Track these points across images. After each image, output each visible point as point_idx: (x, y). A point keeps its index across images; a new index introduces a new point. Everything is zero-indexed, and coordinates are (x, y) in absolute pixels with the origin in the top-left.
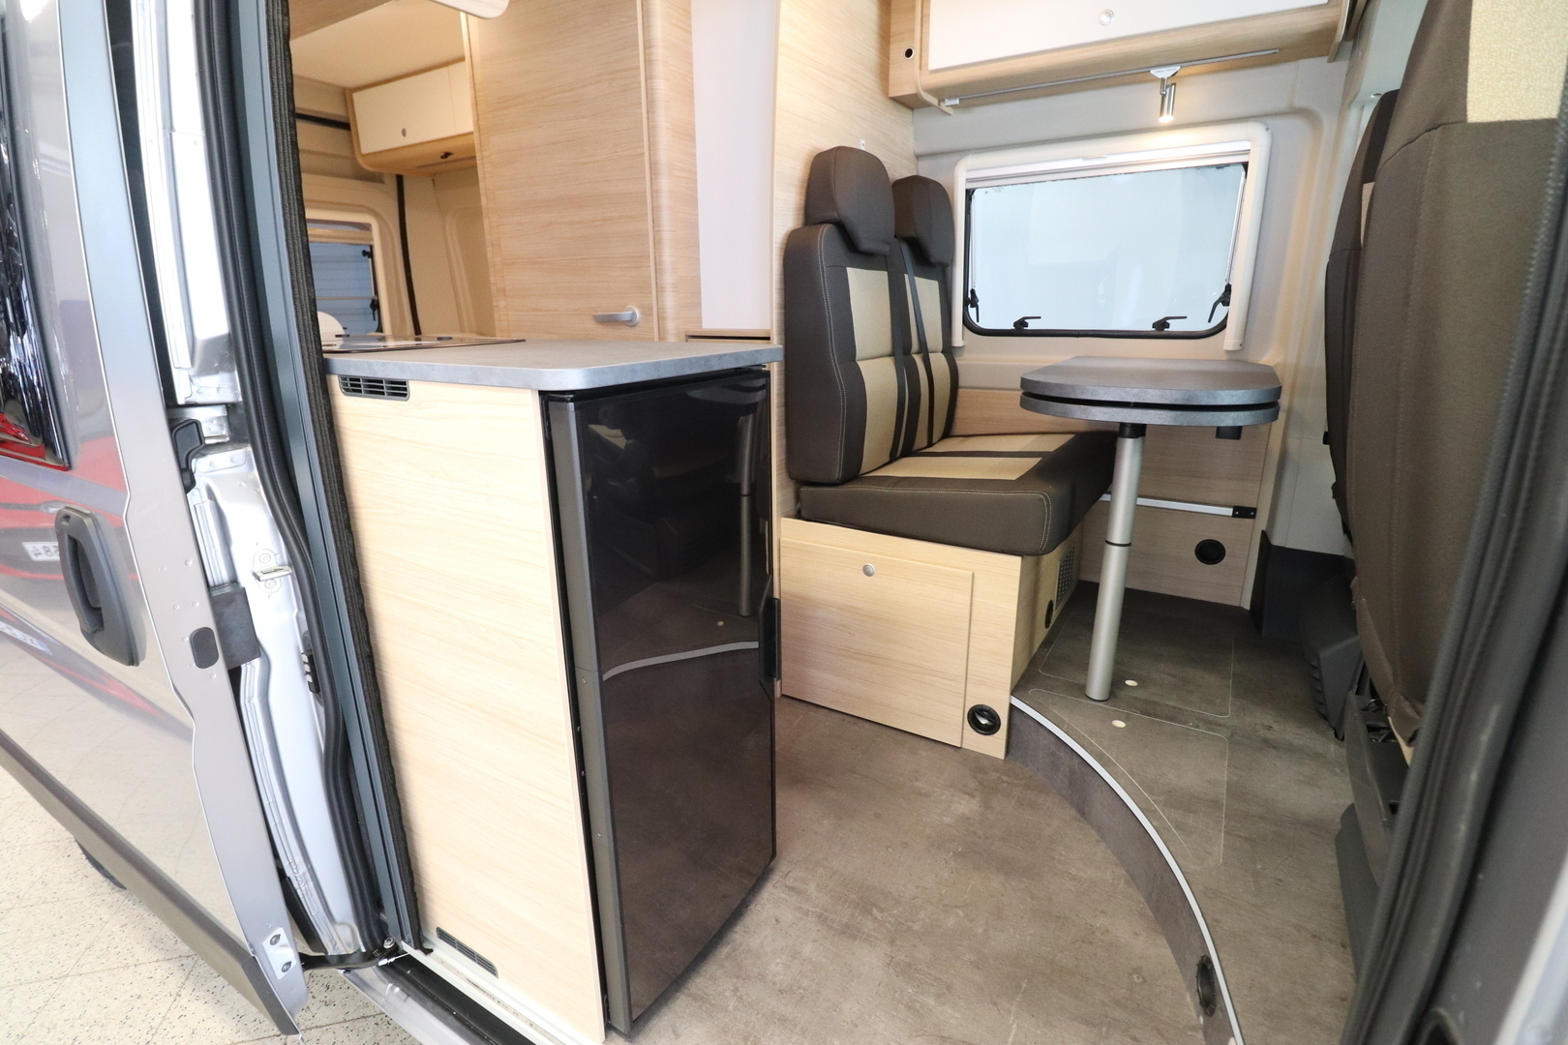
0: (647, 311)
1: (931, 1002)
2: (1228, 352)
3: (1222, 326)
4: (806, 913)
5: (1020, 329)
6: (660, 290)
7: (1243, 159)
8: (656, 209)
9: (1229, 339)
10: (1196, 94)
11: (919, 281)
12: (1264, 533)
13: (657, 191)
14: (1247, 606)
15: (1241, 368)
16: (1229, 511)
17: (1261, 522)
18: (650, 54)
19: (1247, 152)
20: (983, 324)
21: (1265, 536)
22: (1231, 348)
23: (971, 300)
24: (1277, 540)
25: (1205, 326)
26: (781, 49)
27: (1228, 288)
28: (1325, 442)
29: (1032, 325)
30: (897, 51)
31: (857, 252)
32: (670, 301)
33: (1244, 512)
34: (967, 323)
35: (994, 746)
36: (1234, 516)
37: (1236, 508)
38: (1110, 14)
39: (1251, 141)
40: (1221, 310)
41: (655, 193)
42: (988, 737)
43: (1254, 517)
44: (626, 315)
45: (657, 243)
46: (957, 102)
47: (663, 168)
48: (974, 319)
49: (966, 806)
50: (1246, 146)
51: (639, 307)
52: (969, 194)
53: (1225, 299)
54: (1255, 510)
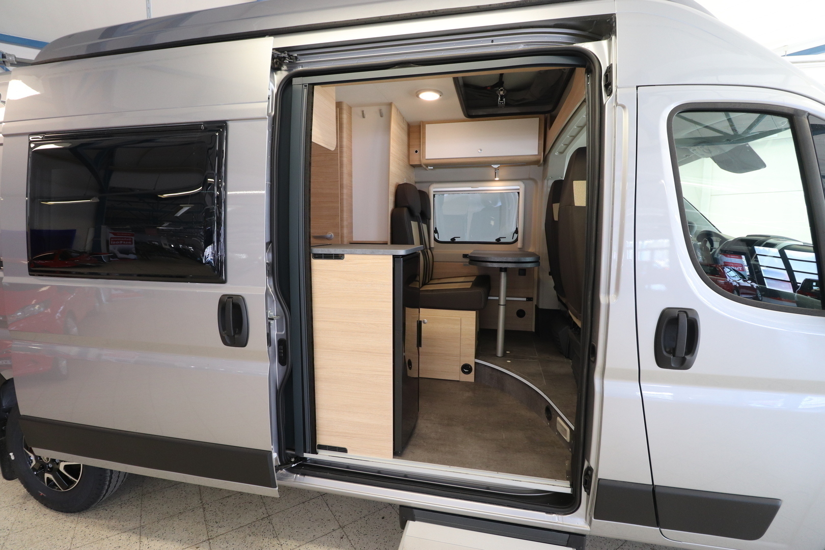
0: (336, 234)
1: (480, 434)
2: (519, 248)
3: (517, 240)
4: (434, 423)
5: (453, 241)
6: (342, 227)
7: (518, 191)
8: (342, 199)
9: (519, 244)
10: (503, 172)
11: (423, 224)
12: (536, 305)
13: (343, 194)
14: (534, 331)
15: (523, 252)
16: (525, 299)
17: (535, 302)
18: (342, 150)
19: (519, 189)
20: (440, 239)
21: (537, 307)
22: (520, 247)
23: (436, 231)
24: (540, 307)
25: (511, 240)
26: (391, 154)
27: (517, 228)
28: (550, 275)
29: (457, 240)
30: (413, 151)
31: (412, 216)
32: (345, 231)
33: (530, 299)
34: (435, 239)
35: (470, 378)
36: (527, 300)
37: (527, 298)
38: (481, 150)
39: (519, 186)
40: (516, 236)
41: (342, 194)
42: (468, 375)
43: (532, 300)
44: (329, 235)
45: (342, 211)
46: (432, 168)
47: (345, 186)
48: (437, 238)
49: (468, 394)
50: (518, 187)
51: (333, 233)
52: (434, 195)
53: (516, 232)
54: (532, 298)
